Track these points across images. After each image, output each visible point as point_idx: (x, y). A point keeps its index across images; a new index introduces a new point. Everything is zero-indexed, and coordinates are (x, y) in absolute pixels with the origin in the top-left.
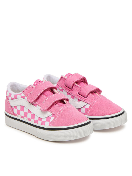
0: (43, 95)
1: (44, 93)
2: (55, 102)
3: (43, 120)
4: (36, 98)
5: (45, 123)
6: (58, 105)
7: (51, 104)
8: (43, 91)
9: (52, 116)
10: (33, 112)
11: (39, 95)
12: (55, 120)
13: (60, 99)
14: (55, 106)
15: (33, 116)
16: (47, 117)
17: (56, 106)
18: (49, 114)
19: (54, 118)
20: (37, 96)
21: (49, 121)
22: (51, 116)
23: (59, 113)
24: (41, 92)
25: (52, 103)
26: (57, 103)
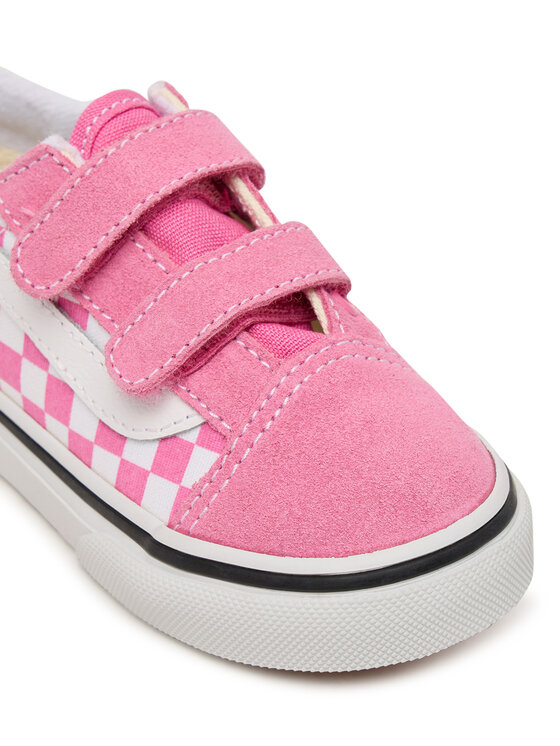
0: (141, 244)
1: (152, 228)
2: (234, 323)
3: (131, 453)
4: (81, 267)
5: (143, 486)
6: (252, 340)
7: (192, 342)
8: (138, 209)
9: (201, 442)
10: (60, 369)
11: (104, 242)
12: (220, 480)
13: (272, 294)
14: (231, 353)
15: (61, 395)
16: (164, 439)
17: (240, 353)
18: (178, 415)
19: (218, 465)
20: (92, 254)
21: (175, 475)
22: (192, 437)
23: (262, 421)
24: (127, 221)
25: (207, 331)
26: (247, 329)
